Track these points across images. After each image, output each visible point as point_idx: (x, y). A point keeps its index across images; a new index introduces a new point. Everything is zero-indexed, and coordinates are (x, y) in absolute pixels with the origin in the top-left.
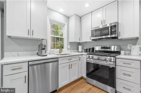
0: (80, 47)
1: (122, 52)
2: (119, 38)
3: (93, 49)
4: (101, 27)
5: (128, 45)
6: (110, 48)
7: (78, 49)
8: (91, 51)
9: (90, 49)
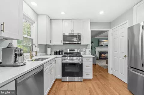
2: (82, 44)
3: (62, 51)
5: (84, 48)
6: (75, 50)
7: (46, 52)
9: (59, 52)
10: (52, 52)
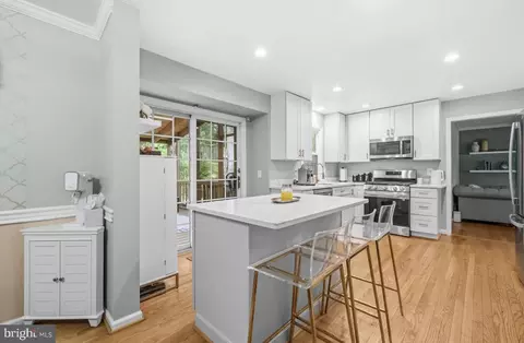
0: (343, 172)
1: (419, 180)
2: (415, 159)
3: (370, 175)
4: (384, 140)
5: (428, 169)
6: (400, 174)
7: (338, 175)
8: (367, 178)
9: (364, 176)
10: (348, 175)
